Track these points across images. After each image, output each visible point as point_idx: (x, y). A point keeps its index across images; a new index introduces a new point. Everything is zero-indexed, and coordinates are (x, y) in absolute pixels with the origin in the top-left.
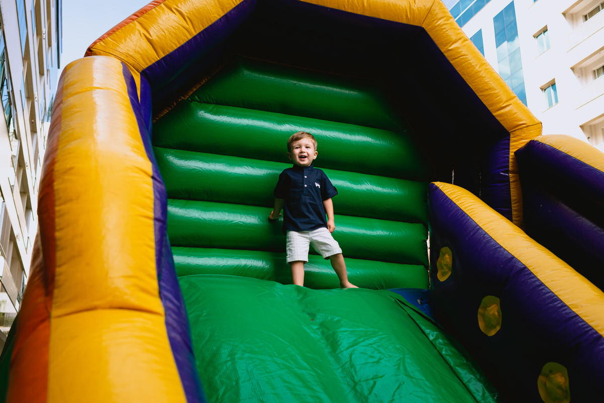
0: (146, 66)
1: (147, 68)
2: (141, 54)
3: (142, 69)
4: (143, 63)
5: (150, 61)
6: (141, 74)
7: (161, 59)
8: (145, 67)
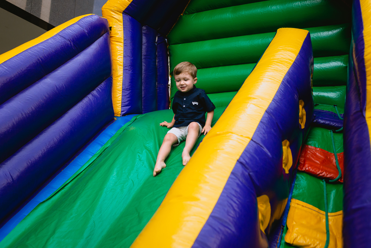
0: (125, 9)
1: (125, 10)
2: (120, 4)
3: (123, 11)
4: (122, 8)
5: (126, 6)
6: (123, 13)
7: (131, 3)
8: (123, 9)
